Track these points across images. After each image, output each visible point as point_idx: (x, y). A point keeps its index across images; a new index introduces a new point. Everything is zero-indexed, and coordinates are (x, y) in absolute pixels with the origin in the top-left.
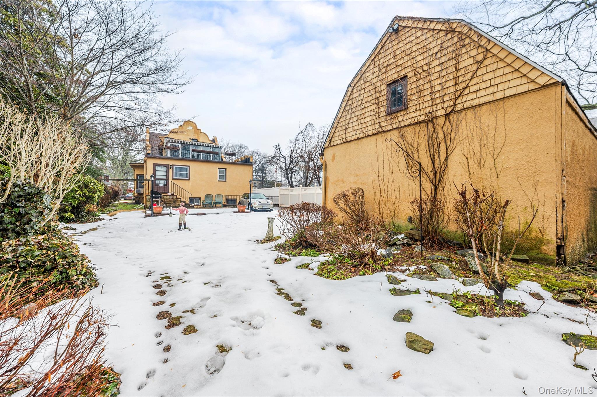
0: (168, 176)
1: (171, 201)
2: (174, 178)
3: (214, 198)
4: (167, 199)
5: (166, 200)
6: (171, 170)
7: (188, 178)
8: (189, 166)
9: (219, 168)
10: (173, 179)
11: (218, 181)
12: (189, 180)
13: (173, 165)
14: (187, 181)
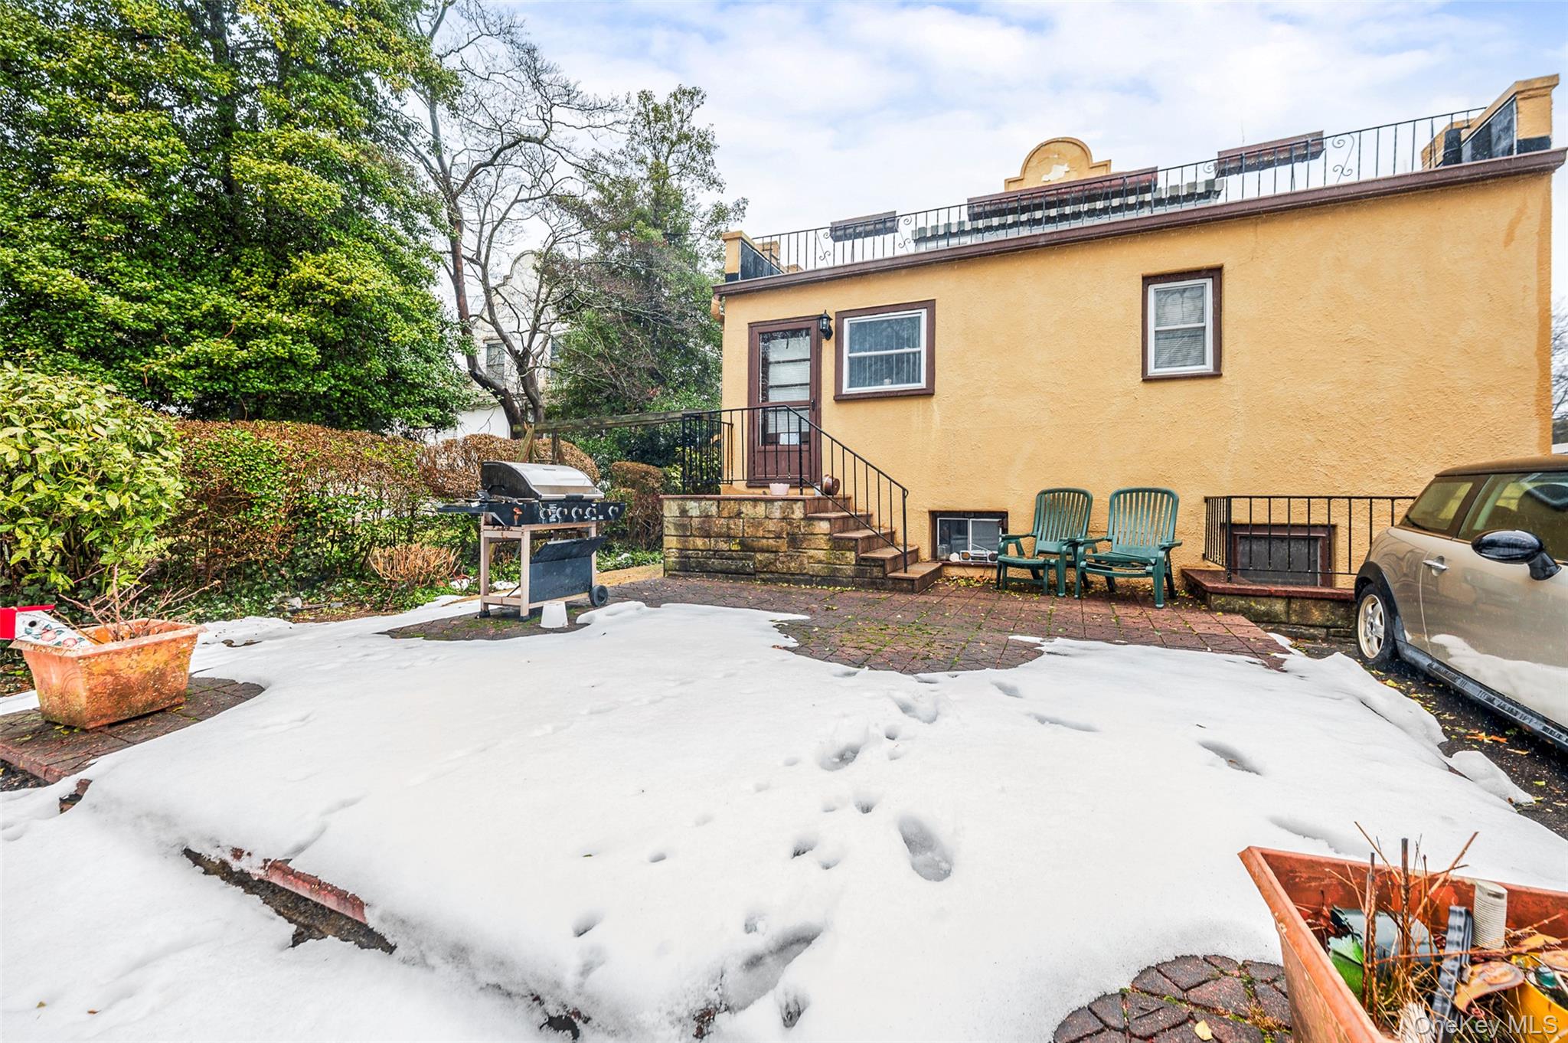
0: (815, 384)
1: (779, 537)
2: (846, 390)
3: (1100, 517)
4: (756, 523)
5: (749, 531)
6: (828, 348)
7: (923, 384)
8: (930, 305)
9: (1148, 280)
10: (840, 399)
11: (1147, 380)
12: (928, 393)
13: (841, 315)
14: (916, 406)
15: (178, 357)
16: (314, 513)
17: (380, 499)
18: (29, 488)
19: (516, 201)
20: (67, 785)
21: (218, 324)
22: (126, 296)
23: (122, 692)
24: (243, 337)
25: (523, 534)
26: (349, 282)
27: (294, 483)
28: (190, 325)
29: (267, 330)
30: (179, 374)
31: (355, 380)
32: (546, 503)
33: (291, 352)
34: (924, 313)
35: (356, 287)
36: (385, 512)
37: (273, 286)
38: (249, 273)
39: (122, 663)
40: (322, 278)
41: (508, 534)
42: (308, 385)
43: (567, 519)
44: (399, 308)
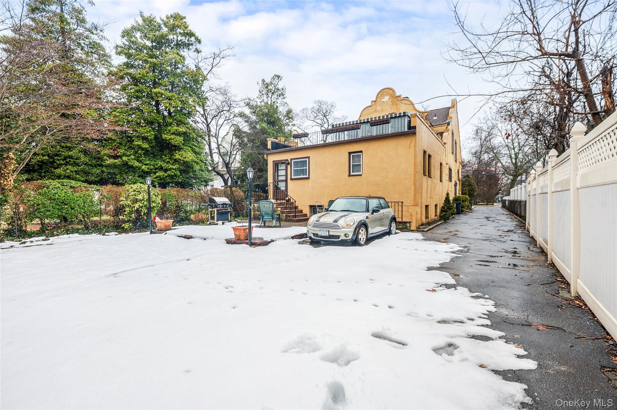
0: (286, 175)
2: (293, 177)
6: (289, 167)
7: (307, 176)
8: (309, 158)
9: (350, 153)
10: (291, 179)
11: (350, 175)
12: (308, 178)
13: (291, 160)
14: (306, 181)
15: (155, 176)
16: (180, 207)
17: (193, 204)
18: (144, 203)
19: (225, 120)
20: (165, 233)
21: (161, 168)
22: (145, 165)
23: (166, 226)
24: (166, 171)
25: (215, 210)
26: (185, 158)
27: (177, 201)
28: (156, 169)
29: (170, 170)
30: (155, 180)
31: (187, 178)
32: (219, 204)
33: (174, 174)
34: (307, 159)
35: (187, 159)
36: (194, 207)
37: (170, 158)
38: (165, 156)
39: (166, 223)
40: (180, 158)
41: (213, 210)
42: (178, 180)
43: (223, 207)
44: (195, 162)
